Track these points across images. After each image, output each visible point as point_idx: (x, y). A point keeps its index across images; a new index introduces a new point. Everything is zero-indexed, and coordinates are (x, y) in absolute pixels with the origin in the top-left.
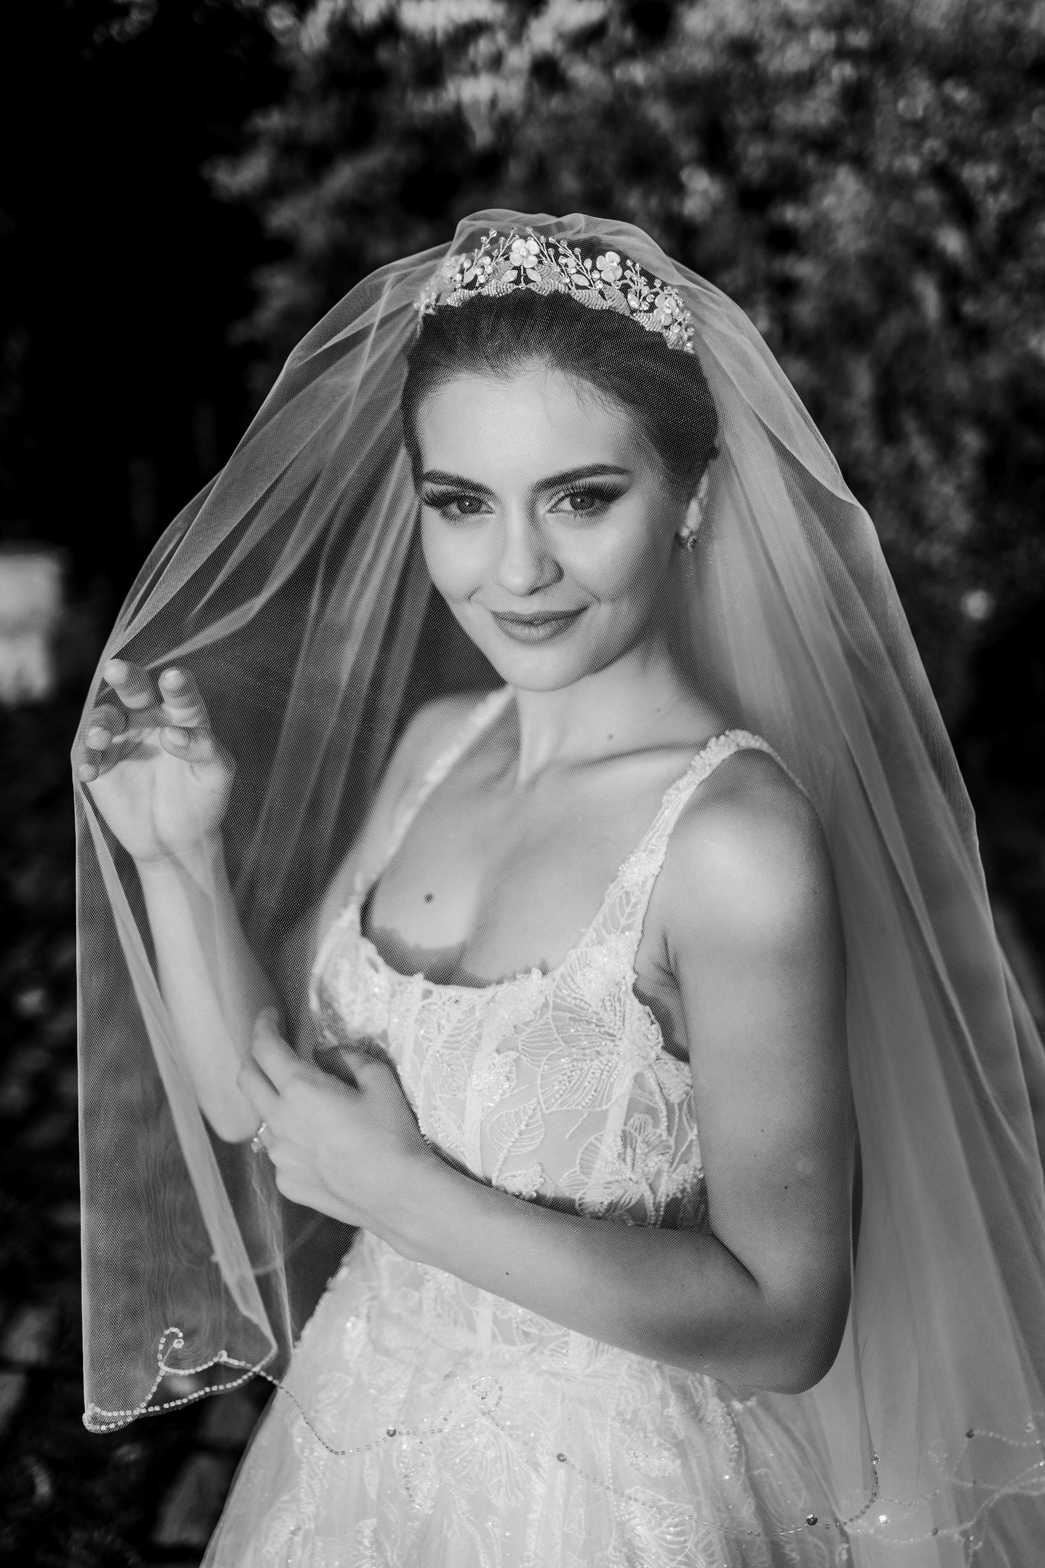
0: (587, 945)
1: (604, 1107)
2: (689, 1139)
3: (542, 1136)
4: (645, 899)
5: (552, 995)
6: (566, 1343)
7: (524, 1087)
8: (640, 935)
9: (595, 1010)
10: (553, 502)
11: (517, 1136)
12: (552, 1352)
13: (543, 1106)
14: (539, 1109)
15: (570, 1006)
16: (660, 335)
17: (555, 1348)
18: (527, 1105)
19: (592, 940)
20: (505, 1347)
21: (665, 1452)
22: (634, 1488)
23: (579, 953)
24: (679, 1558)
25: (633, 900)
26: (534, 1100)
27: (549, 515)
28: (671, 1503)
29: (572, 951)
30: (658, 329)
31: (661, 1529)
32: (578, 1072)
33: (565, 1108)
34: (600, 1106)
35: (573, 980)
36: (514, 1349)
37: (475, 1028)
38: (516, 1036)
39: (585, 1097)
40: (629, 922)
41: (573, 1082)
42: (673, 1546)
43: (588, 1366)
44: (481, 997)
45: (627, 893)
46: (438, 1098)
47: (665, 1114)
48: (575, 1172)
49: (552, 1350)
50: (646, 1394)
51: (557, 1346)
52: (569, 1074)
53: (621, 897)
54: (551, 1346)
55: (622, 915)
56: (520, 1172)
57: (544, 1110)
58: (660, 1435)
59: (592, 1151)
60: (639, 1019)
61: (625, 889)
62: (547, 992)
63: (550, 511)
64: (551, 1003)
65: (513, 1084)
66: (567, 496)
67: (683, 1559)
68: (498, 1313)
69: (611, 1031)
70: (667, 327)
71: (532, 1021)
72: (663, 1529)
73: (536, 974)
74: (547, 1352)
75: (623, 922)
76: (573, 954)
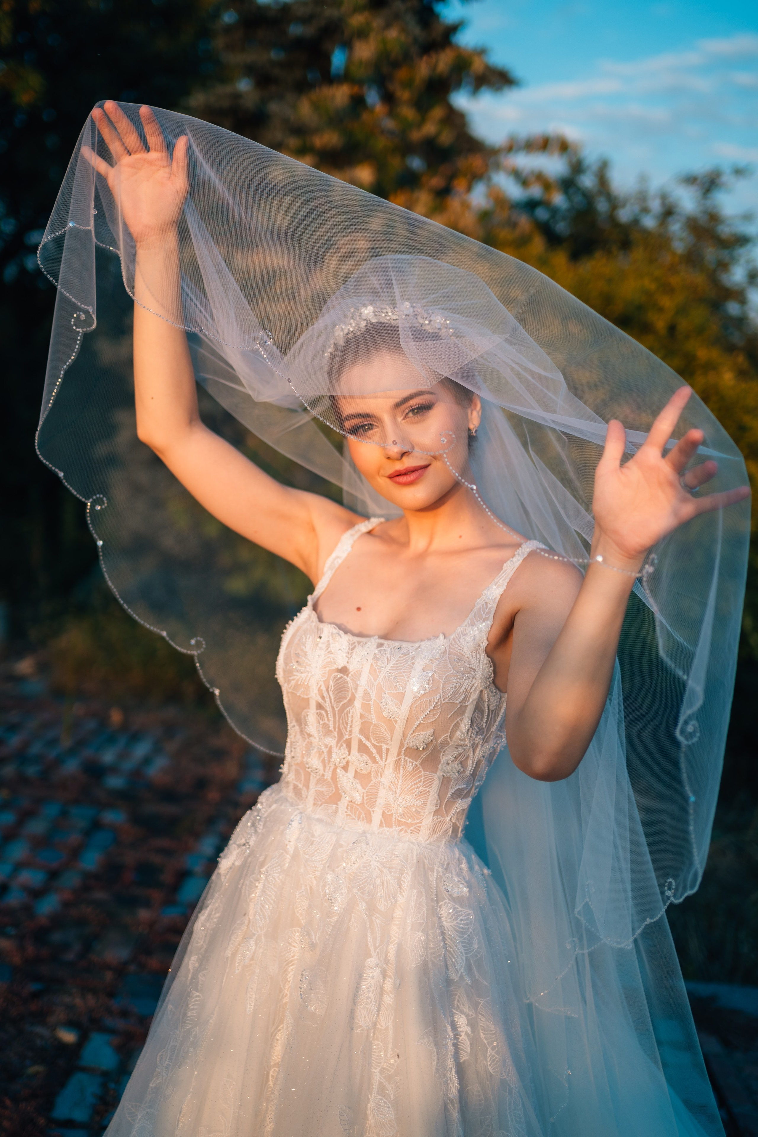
0: (466, 626)
1: (466, 704)
2: (491, 730)
3: (439, 714)
4: (495, 606)
5: (448, 647)
6: (420, 827)
7: (435, 688)
8: (492, 623)
9: (468, 656)
10: (404, 415)
11: (428, 712)
12: (411, 832)
13: (442, 699)
14: (440, 700)
15: (457, 653)
16: (438, 333)
17: (414, 829)
18: (435, 697)
19: (468, 623)
20: (386, 829)
21: (461, 885)
22: (444, 902)
23: (462, 629)
24: (465, 936)
25: (489, 606)
26: (439, 695)
27: (403, 422)
28: (463, 909)
29: (459, 628)
30: (436, 331)
31: (457, 921)
32: (459, 684)
33: (451, 701)
34: (465, 703)
35: (459, 641)
36: (391, 830)
37: (410, 660)
38: (431, 664)
39: (460, 697)
40: (487, 616)
41: (456, 689)
42: (462, 930)
43: (428, 840)
44: (412, 646)
45: (486, 603)
46: (387, 693)
47: (486, 714)
48: (447, 736)
49: (411, 830)
50: (453, 857)
51: (415, 828)
52: (455, 684)
53: (483, 605)
54: (412, 828)
55: (484, 613)
56: (422, 733)
57: (442, 701)
58: (458, 877)
59: (457, 726)
60: (486, 664)
61: (485, 601)
62: (446, 646)
63: (404, 419)
64: (448, 651)
65: (430, 687)
66: (410, 411)
67: (467, 937)
68: (386, 811)
69: (474, 668)
70: (440, 329)
71: (439, 658)
72: (458, 921)
73: (442, 637)
74: (409, 831)
75: (484, 616)
76: (459, 630)
